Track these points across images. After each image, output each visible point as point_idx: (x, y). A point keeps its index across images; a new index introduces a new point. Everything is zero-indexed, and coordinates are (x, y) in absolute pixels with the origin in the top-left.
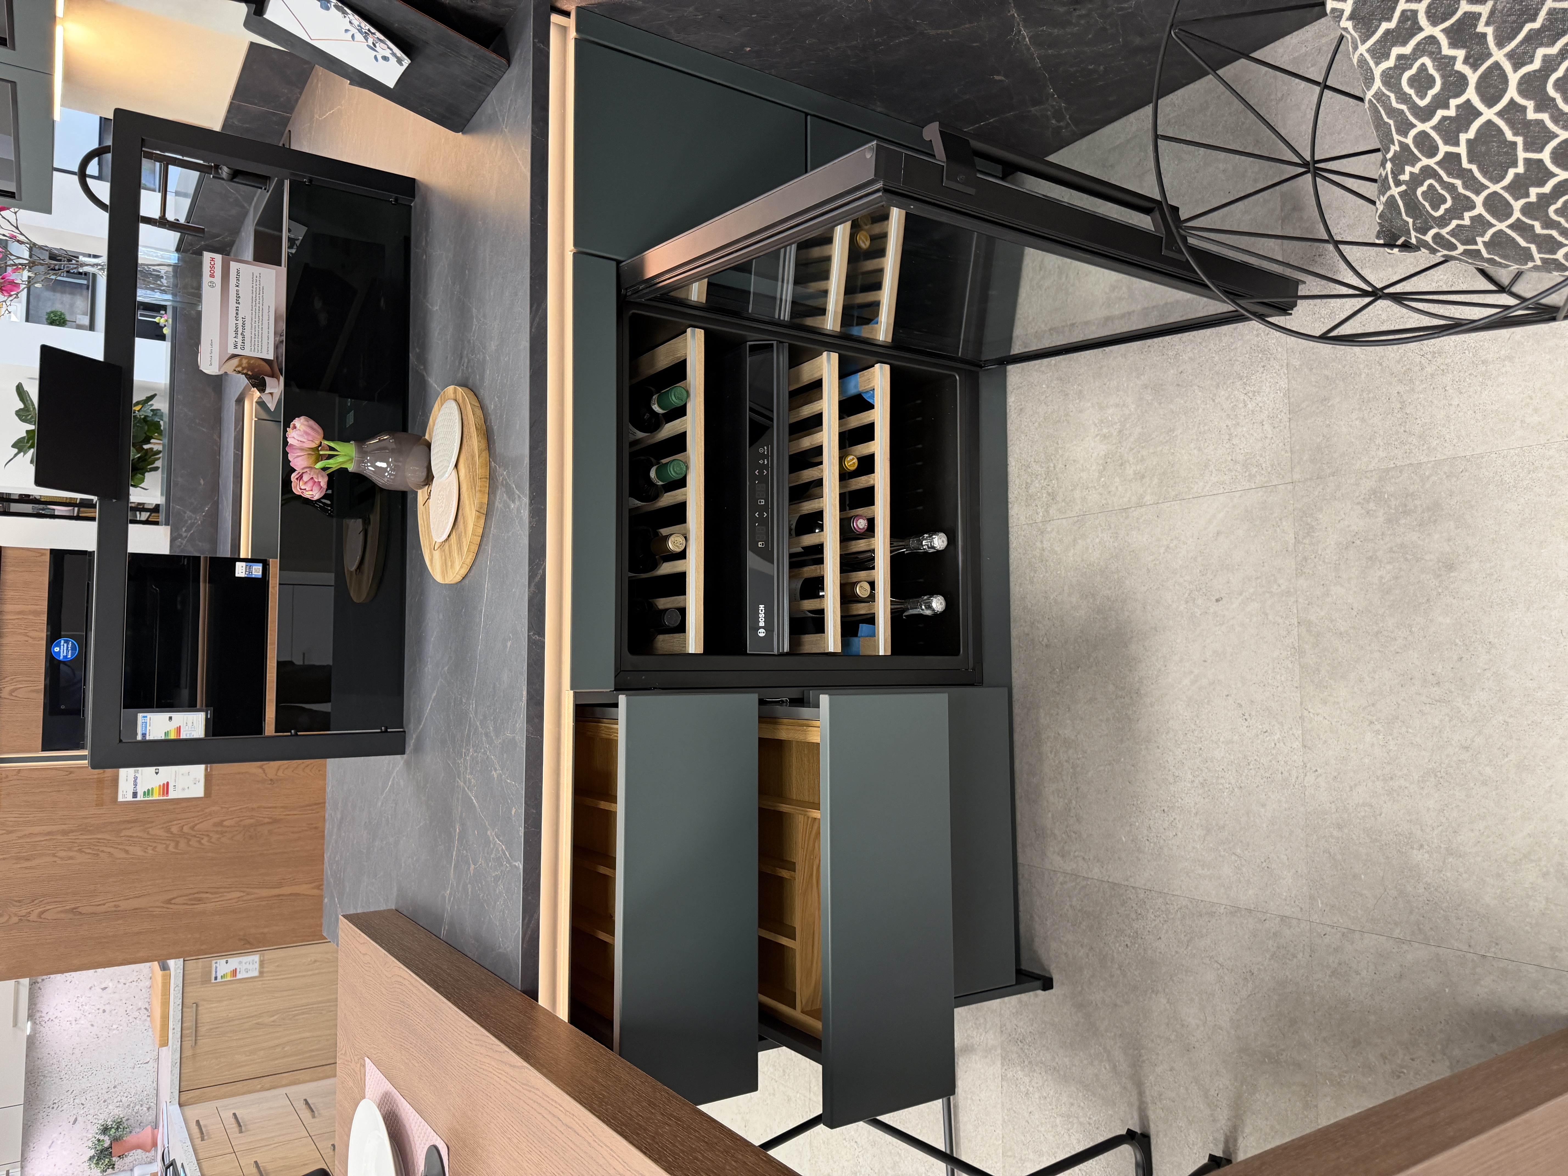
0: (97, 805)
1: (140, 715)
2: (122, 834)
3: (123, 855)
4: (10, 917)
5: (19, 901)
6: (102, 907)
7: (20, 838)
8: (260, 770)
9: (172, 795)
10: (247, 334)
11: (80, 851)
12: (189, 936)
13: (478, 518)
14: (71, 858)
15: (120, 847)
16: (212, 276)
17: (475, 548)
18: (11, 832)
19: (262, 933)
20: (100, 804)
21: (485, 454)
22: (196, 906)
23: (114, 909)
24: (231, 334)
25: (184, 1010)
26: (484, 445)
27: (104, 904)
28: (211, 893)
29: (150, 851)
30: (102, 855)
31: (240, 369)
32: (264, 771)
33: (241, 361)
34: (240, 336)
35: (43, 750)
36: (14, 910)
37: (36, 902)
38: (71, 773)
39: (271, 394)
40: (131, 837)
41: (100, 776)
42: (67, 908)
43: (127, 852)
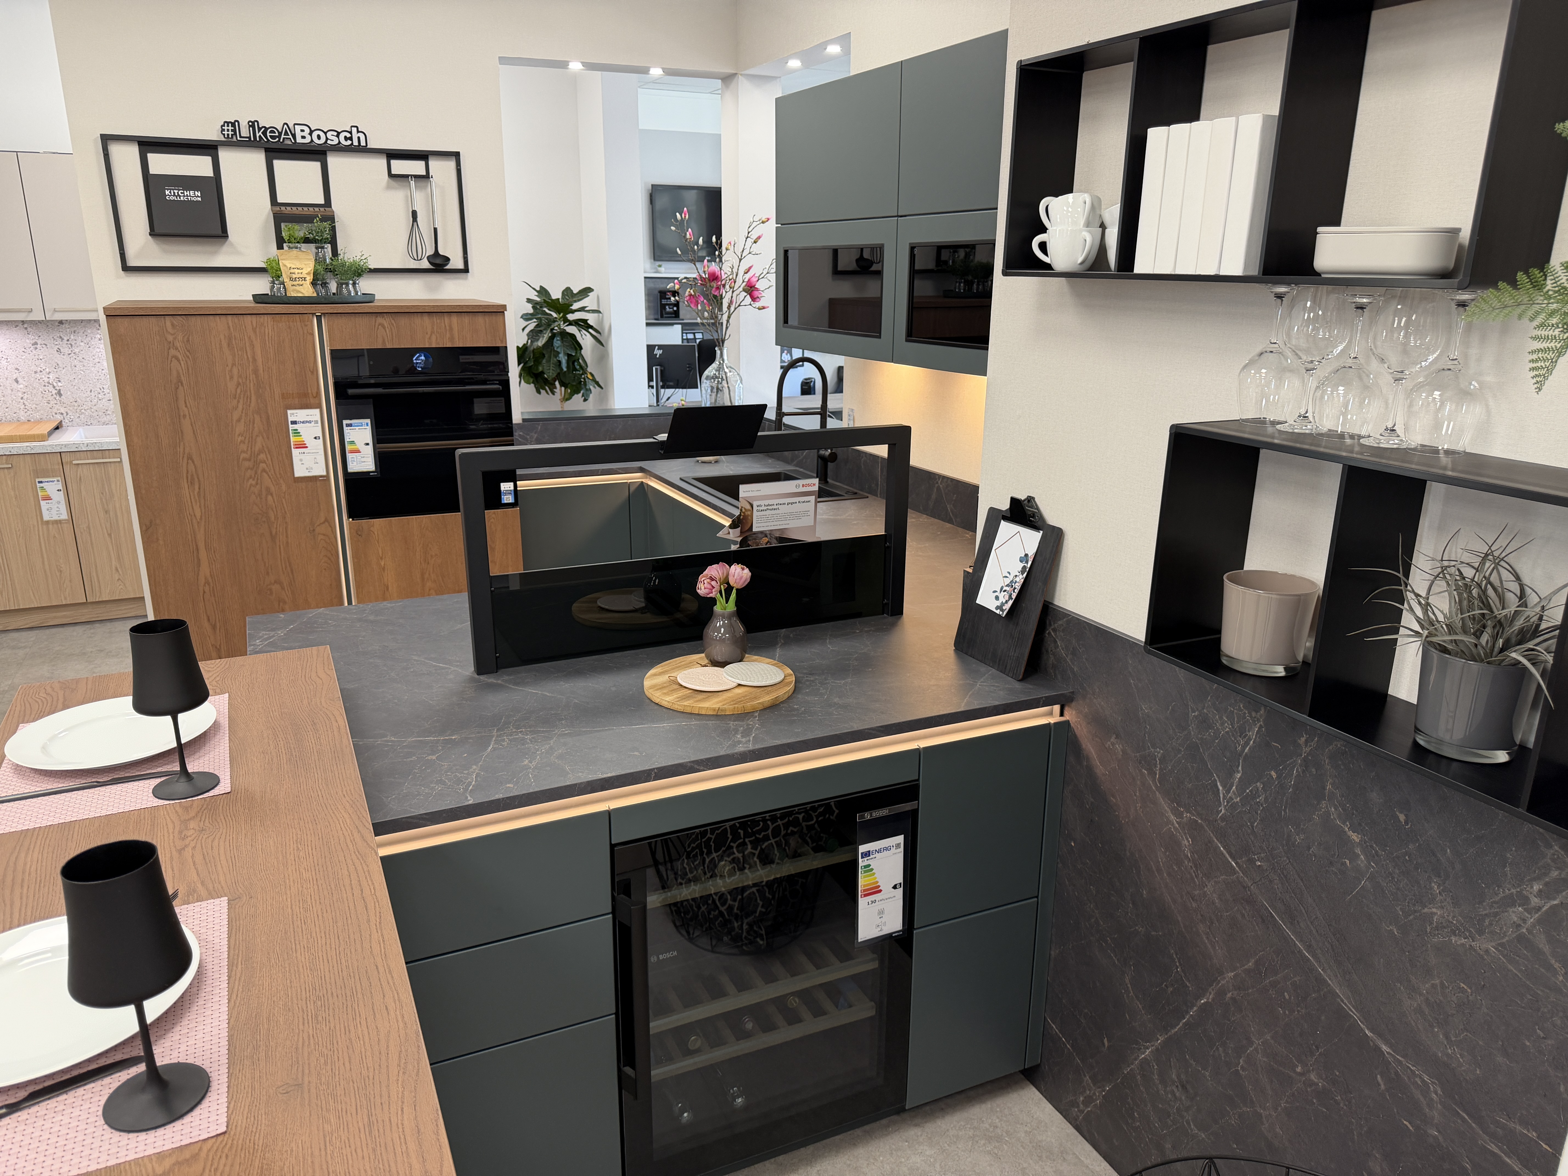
0: (283, 394)
1: (368, 421)
2: (255, 415)
3: (235, 418)
4: (172, 334)
5: (188, 341)
6: (184, 406)
7: (250, 338)
8: (323, 520)
9: (295, 452)
10: (768, 512)
11: (239, 384)
12: (155, 478)
13: (714, 710)
14: (231, 378)
15: (244, 415)
16: (803, 486)
17: (688, 710)
18: (255, 332)
19: (158, 539)
20: (284, 396)
21: (761, 707)
22: (185, 480)
23: (182, 414)
24: (767, 502)
25: (4, 457)
26: (766, 705)
27: (186, 406)
28: (199, 492)
29: (240, 438)
30: (235, 401)
31: (743, 510)
33: (749, 510)
34: (766, 508)
35: (333, 352)
36: (180, 337)
37: (188, 354)
38: (312, 373)
39: (729, 533)
40: (254, 423)
41: (310, 394)
42: (183, 378)
43: (239, 420)
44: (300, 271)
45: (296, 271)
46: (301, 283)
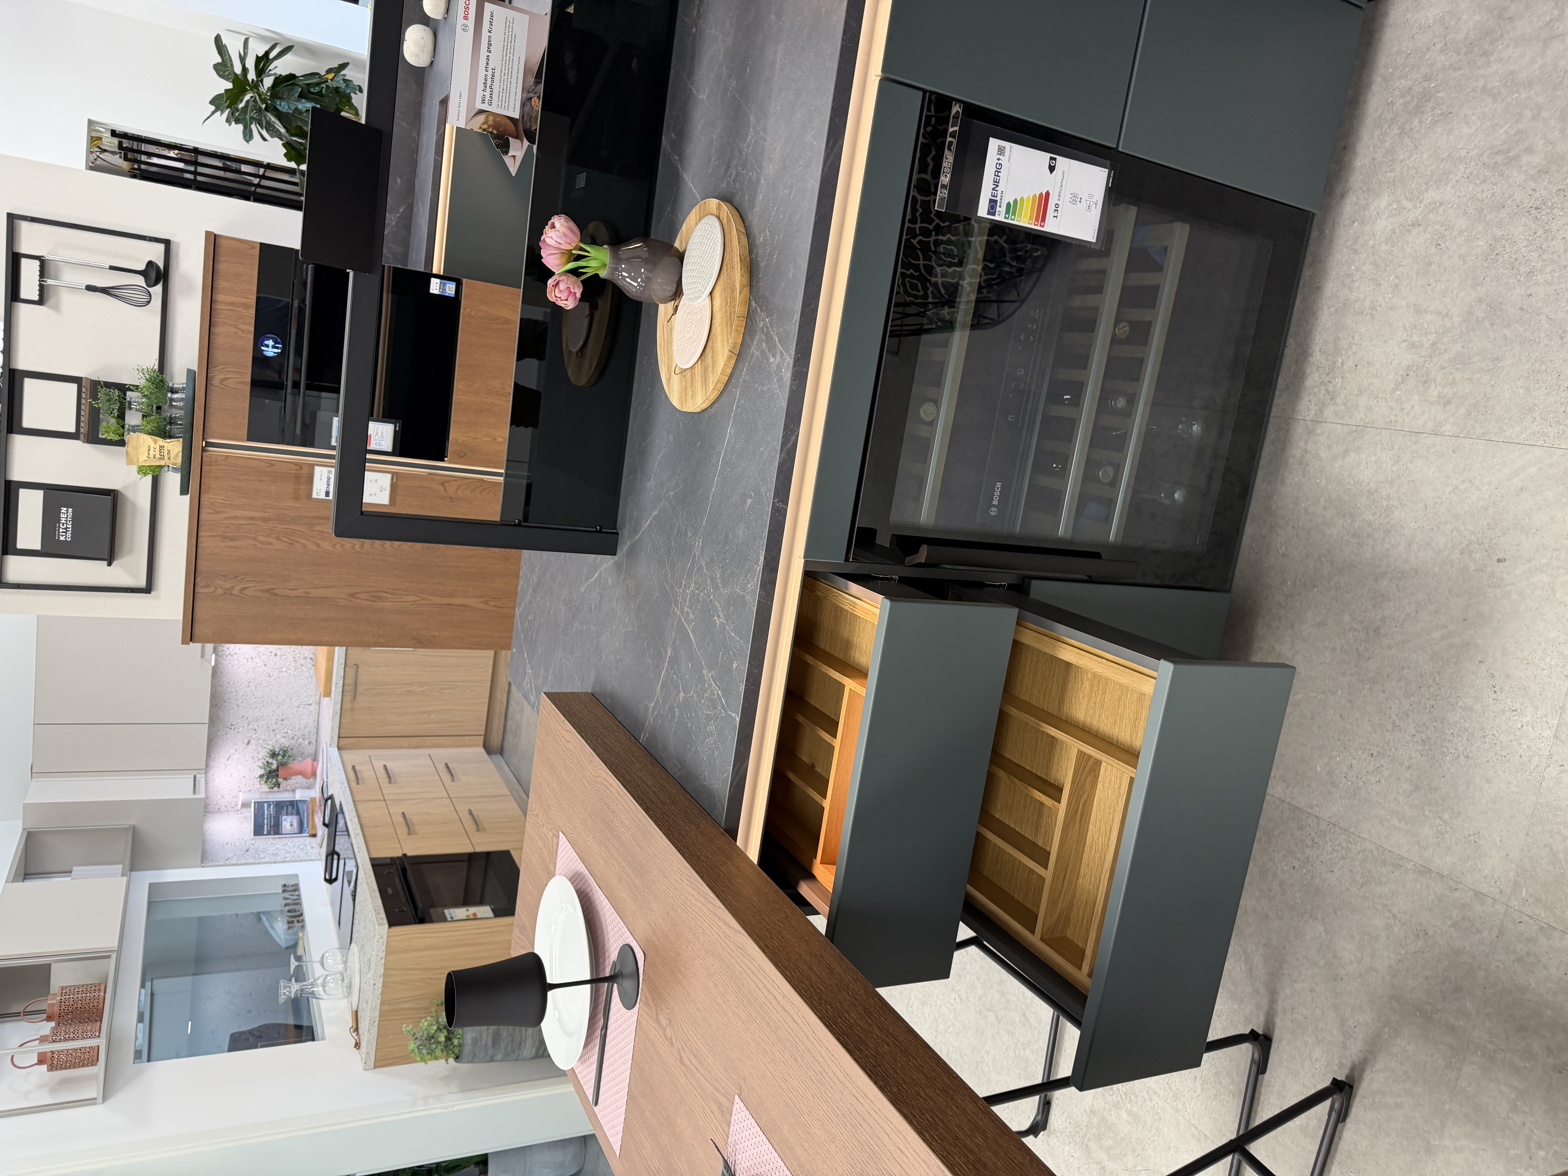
0: (294, 498)
1: (335, 419)
2: (315, 529)
3: (314, 548)
4: (216, 589)
5: (224, 576)
6: (295, 591)
7: (226, 519)
8: (441, 488)
10: (496, 87)
11: (277, 538)
12: (369, 629)
14: (270, 544)
15: (311, 539)
16: (466, 18)
17: (721, 386)
18: (219, 512)
19: (433, 636)
20: (296, 498)
21: (746, 290)
22: (376, 603)
23: (304, 595)
24: (480, 86)
25: (346, 669)
27: (296, 590)
28: (390, 593)
29: (338, 547)
30: (296, 545)
31: (485, 126)
32: (445, 488)
33: (487, 117)
34: (488, 90)
35: (249, 439)
36: (219, 582)
37: (239, 578)
38: (272, 465)
39: (514, 157)
40: (323, 532)
41: (297, 472)
42: (265, 587)
43: (318, 545)
44: (152, 450)
45: (152, 452)
46: (166, 452)
